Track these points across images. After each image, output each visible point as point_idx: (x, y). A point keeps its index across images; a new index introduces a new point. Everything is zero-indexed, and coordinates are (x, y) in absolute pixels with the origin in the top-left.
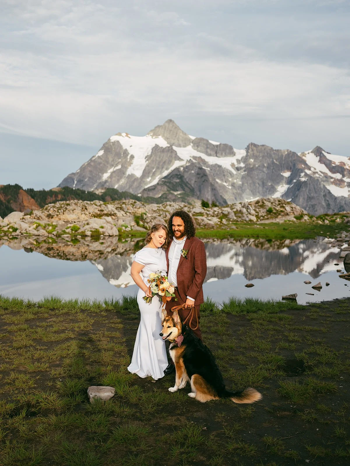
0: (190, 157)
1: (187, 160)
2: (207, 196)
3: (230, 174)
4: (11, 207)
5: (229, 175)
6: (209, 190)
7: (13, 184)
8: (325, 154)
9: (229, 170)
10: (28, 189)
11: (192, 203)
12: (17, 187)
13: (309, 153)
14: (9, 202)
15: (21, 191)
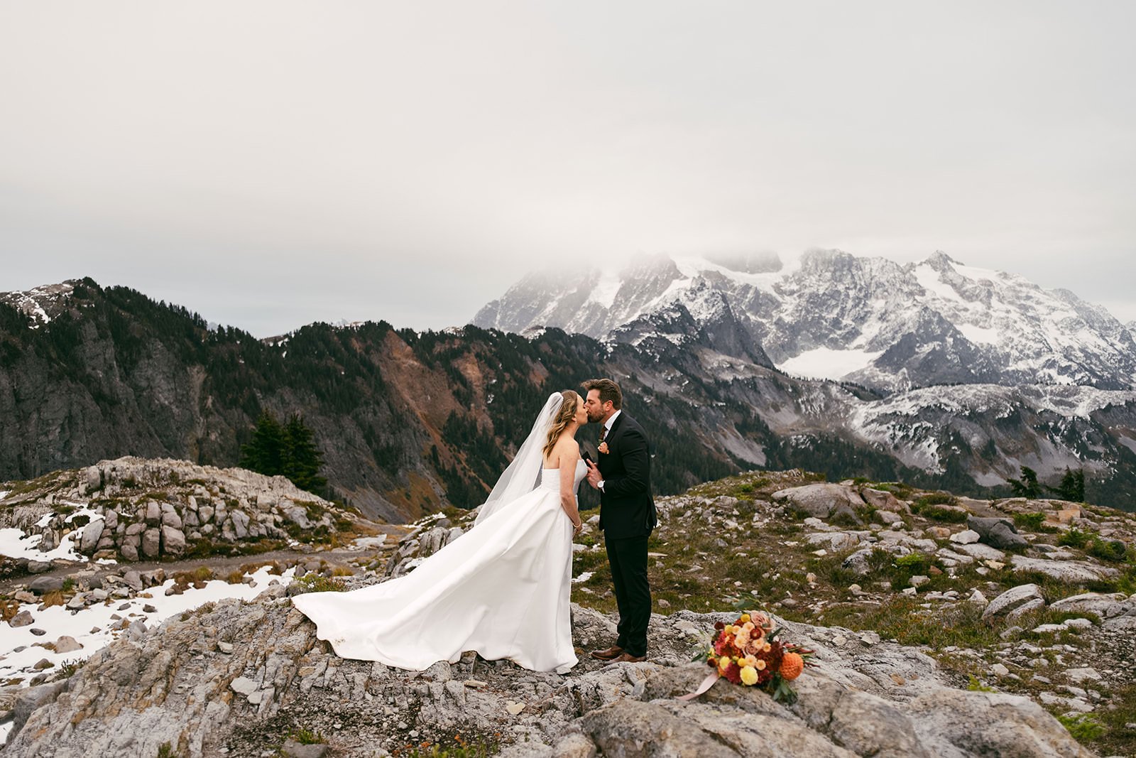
0: (700, 272)
1: (694, 278)
2: (727, 342)
3: (771, 301)
4: (370, 361)
5: (770, 303)
6: (732, 331)
7: (376, 320)
8: (953, 265)
9: (771, 295)
10: (403, 329)
11: (699, 354)
12: (384, 326)
13: (921, 264)
14: (367, 352)
15: (390, 332)
